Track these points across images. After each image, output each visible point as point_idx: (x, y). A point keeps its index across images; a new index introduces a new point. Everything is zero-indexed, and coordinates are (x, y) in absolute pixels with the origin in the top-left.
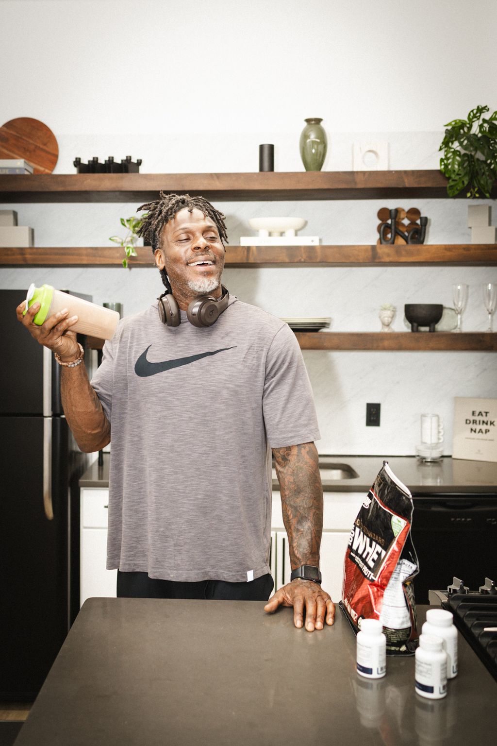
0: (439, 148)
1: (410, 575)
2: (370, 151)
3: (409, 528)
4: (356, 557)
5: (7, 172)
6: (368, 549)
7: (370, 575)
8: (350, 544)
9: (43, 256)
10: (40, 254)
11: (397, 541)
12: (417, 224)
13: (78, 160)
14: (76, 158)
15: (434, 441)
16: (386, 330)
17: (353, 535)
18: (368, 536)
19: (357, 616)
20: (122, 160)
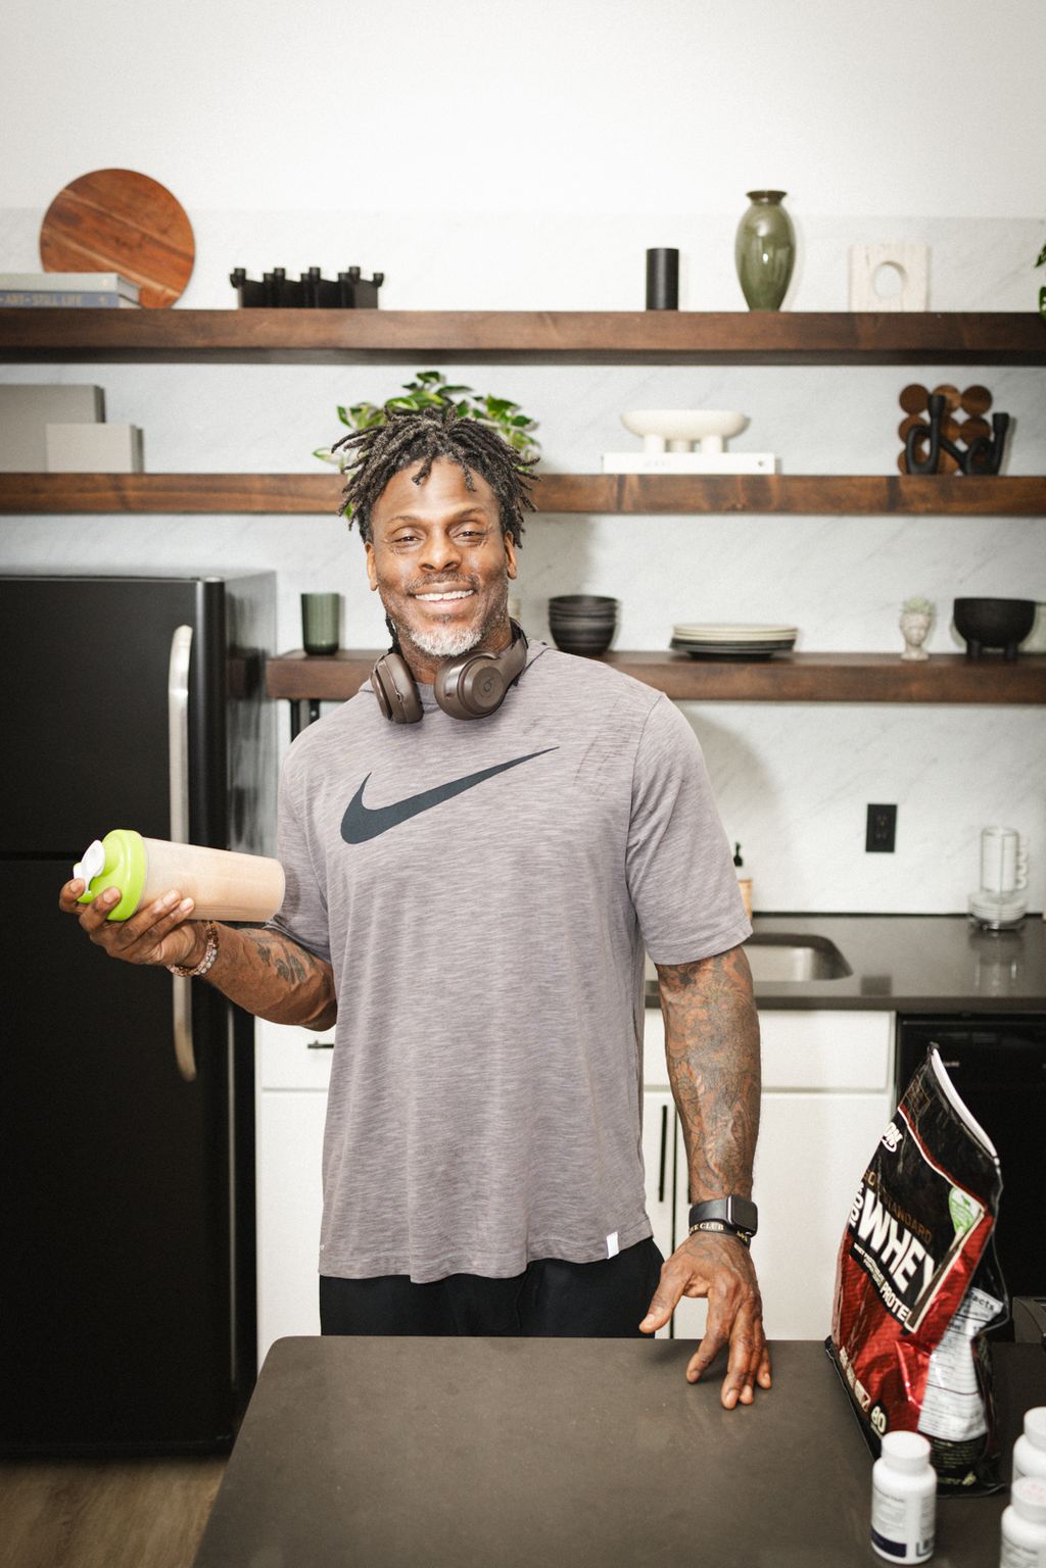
0: (1035, 261)
1: (989, 1324)
2: (889, 263)
3: (989, 1228)
4: (866, 1255)
5: (79, 303)
6: (893, 1243)
7: (899, 1307)
8: (854, 1224)
9: (161, 494)
10: (157, 489)
11: (963, 1251)
12: (985, 422)
13: (239, 273)
14: (236, 270)
15: (1008, 885)
16: (914, 655)
17: (860, 1206)
18: (893, 1215)
19: (868, 1402)
20: (340, 275)
